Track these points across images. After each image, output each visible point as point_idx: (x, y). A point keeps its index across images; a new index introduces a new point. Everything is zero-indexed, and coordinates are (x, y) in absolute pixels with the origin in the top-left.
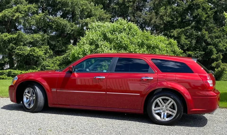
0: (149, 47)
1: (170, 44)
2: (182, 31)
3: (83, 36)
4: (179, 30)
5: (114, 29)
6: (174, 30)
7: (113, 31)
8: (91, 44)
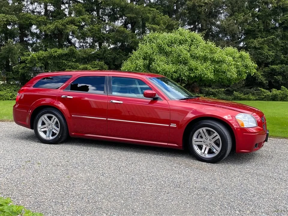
0: (213, 61)
1: (241, 57)
2: (265, 41)
3: (135, 50)
4: (261, 40)
5: (172, 41)
6: (254, 39)
7: (171, 43)
8: (145, 59)
